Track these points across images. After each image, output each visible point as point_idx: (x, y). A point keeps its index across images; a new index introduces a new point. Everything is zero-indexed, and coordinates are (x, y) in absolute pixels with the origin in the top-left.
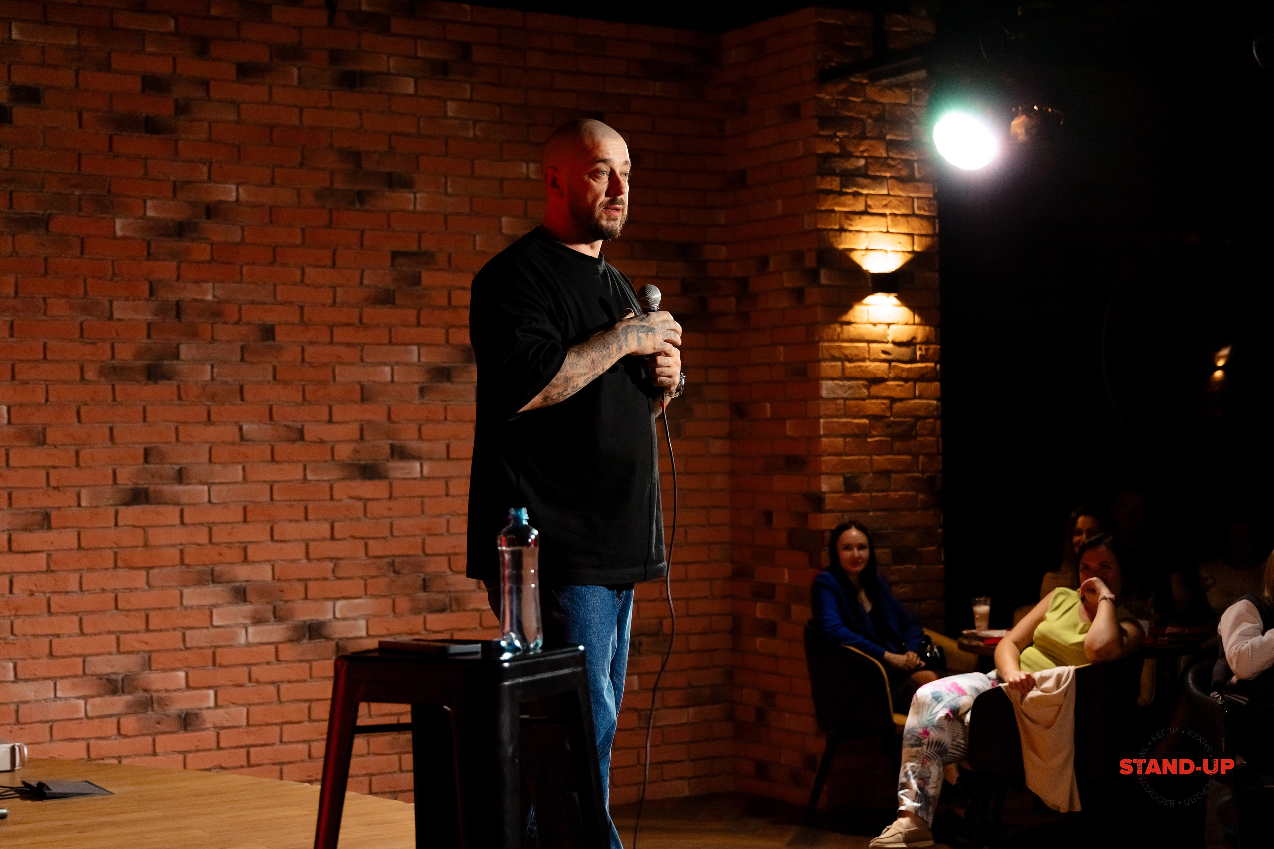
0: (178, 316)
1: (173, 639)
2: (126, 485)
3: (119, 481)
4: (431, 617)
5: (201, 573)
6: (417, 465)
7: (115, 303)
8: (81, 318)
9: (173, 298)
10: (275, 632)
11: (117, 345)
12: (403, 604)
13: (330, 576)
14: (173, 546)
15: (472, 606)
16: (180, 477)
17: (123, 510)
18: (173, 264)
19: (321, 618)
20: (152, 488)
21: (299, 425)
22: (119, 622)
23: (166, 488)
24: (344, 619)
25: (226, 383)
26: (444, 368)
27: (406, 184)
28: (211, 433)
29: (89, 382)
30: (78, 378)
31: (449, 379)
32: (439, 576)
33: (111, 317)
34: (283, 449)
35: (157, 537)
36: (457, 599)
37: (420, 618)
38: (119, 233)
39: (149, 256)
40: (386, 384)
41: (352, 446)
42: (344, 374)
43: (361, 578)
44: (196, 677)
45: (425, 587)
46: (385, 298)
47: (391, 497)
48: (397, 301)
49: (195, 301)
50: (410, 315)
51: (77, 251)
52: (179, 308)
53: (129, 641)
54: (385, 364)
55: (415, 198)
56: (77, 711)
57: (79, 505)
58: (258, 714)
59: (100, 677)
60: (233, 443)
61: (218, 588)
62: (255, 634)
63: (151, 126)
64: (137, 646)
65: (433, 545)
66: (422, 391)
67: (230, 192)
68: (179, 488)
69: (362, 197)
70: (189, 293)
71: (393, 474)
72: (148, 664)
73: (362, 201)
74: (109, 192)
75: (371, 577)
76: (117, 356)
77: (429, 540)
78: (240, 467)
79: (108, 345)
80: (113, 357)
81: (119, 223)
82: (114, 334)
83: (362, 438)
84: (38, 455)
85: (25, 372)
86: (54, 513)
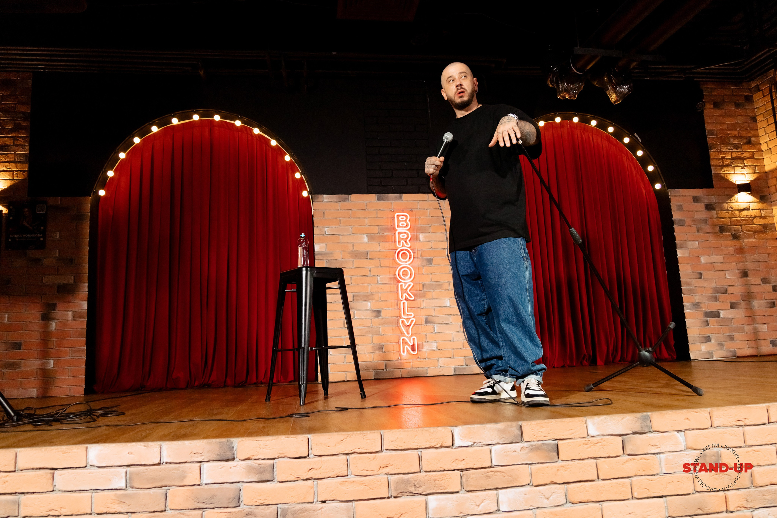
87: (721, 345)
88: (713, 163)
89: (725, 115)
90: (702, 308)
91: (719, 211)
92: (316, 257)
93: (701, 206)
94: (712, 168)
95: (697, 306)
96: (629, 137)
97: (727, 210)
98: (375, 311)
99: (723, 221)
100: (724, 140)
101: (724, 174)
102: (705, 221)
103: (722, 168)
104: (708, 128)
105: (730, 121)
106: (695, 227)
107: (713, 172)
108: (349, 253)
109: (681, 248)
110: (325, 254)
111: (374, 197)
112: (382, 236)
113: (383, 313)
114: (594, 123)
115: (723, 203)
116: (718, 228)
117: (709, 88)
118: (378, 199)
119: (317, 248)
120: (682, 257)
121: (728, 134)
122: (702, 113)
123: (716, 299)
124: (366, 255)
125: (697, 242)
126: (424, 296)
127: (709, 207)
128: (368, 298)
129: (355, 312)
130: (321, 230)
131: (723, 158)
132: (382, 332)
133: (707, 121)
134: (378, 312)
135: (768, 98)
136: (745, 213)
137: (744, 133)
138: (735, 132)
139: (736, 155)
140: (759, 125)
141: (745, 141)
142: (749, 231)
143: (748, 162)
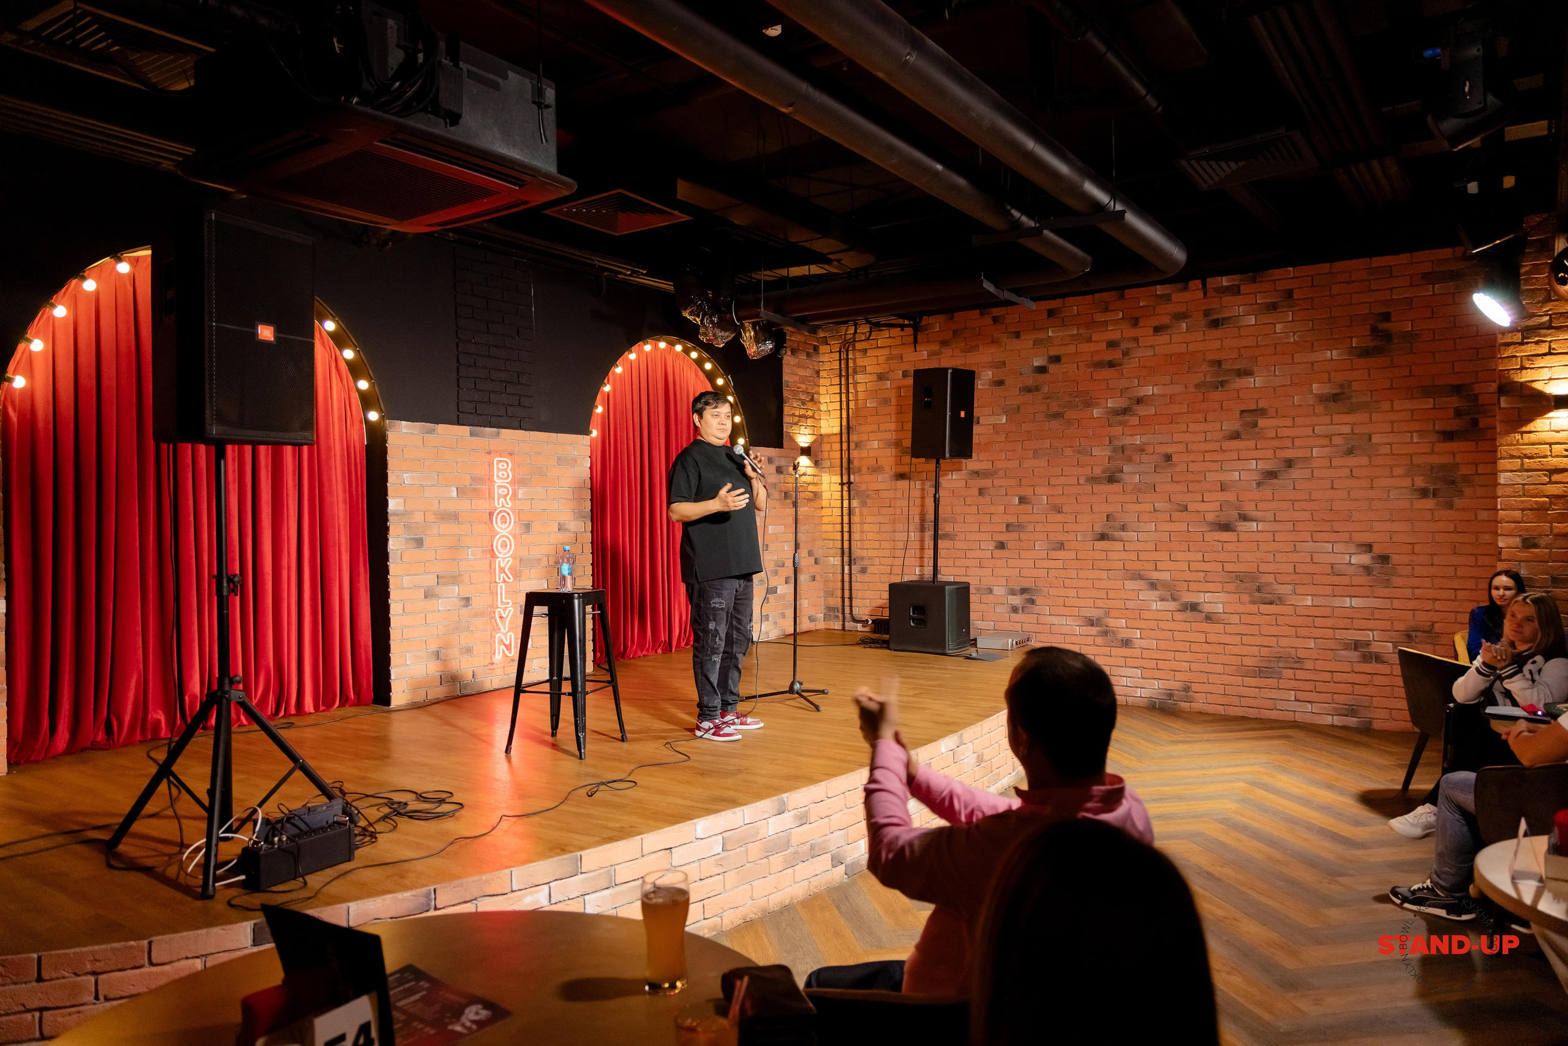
0: (1123, 452)
1: (1120, 604)
2: (1098, 531)
3: (1094, 530)
4: (1262, 606)
5: (1132, 574)
6: (1255, 524)
7: (1093, 448)
8: (1078, 456)
9: (1120, 443)
10: (1172, 605)
11: (1094, 468)
12: (1245, 598)
13: (1202, 579)
14: (1120, 560)
15: (1289, 603)
16: (1123, 528)
17: (1096, 542)
18: (1120, 429)
19: (1197, 601)
20: (1110, 533)
21: (1185, 503)
22: (1094, 593)
23: (1116, 533)
24: (1210, 603)
25: (1146, 483)
26: (1272, 471)
27: (1248, 373)
28: (1138, 507)
29: (1081, 485)
30: (1077, 483)
31: (1276, 477)
32: (1268, 584)
33: (1091, 455)
34: (1176, 515)
35: (1113, 556)
36: (1279, 598)
37: (1256, 606)
38: (1095, 416)
39: (1110, 425)
40: (1235, 481)
41: (1217, 513)
42: (1211, 477)
43: (1220, 582)
44: (1131, 623)
45: (1259, 590)
46: (1236, 436)
47: (1238, 541)
48: (1243, 437)
49: (1132, 444)
50: (1251, 444)
51: (1077, 426)
52: (1123, 448)
53: (1099, 603)
54: (1236, 471)
55: (1255, 381)
56: (1076, 631)
57: (1077, 540)
58: (1162, 645)
59: (1086, 618)
60: (1150, 512)
61: (1142, 582)
62: (1161, 605)
63: (1111, 364)
64: (1102, 605)
65: (1264, 568)
66: (1259, 484)
67: (1149, 390)
68: (1122, 533)
69: (1222, 384)
70: (1127, 441)
71: (1239, 529)
72: (1107, 615)
73: (1222, 386)
74: (1091, 398)
75: (1226, 582)
76: (1094, 472)
77: (1261, 565)
78: (1154, 524)
79: (1090, 468)
80: (1092, 473)
81: (1095, 411)
82: (1093, 462)
83: (1221, 510)
84: (1059, 517)
85: (1053, 481)
86: (1065, 543)
87: (775, 623)
88: (786, 419)
89: (799, 366)
90: (765, 585)
92: (390, 518)
93: (772, 469)
94: (784, 425)
96: (723, 378)
98: (464, 598)
99: (788, 487)
100: (795, 393)
101: (793, 433)
102: (775, 485)
103: (791, 427)
104: (785, 378)
105: (801, 372)
107: (784, 430)
108: (434, 514)
110: (403, 514)
111: (467, 429)
112: (475, 490)
113: (473, 602)
114: (694, 355)
116: (783, 495)
117: (788, 330)
118: (472, 434)
119: (393, 504)
121: (799, 388)
122: (782, 359)
123: (776, 573)
124: (453, 517)
126: (521, 576)
127: (779, 470)
128: (455, 579)
129: (440, 601)
130: (398, 476)
131: (793, 415)
132: (471, 628)
133: (786, 370)
134: (467, 600)
135: (837, 356)
136: (803, 478)
137: (810, 388)
138: (804, 386)
139: (802, 412)
140: (822, 381)
141: (810, 397)
142: (805, 499)
143: (810, 422)
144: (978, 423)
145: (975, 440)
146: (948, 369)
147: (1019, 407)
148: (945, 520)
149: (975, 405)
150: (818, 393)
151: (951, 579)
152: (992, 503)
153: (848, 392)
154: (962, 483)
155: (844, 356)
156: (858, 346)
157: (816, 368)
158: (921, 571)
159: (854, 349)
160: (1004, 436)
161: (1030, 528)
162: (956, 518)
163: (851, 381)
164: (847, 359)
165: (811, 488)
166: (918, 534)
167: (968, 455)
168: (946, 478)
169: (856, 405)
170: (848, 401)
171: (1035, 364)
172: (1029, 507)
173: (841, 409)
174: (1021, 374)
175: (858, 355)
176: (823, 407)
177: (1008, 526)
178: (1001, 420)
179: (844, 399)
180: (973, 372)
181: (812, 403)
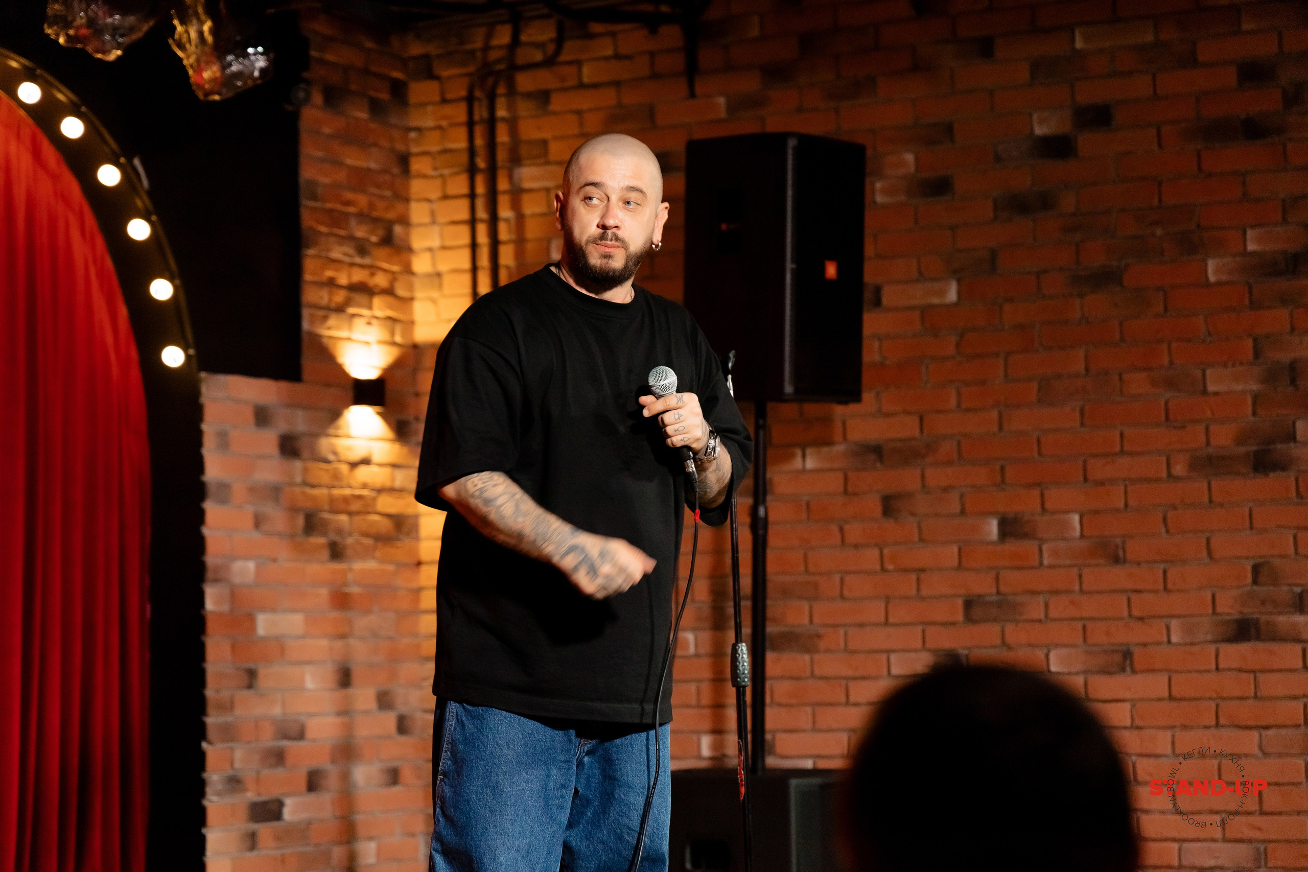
0: (1293, 382)
2: (1229, 614)
3: (1219, 609)
7: (1208, 372)
8: (1167, 396)
9: (1285, 358)
11: (1213, 428)
14: (1294, 698)
16: (1302, 603)
18: (1285, 312)
20: (1263, 618)
23: (1281, 619)
29: (1178, 479)
30: (1164, 474)
33: (1204, 392)
35: (1273, 685)
38: (1212, 278)
39: (1254, 305)
51: (1161, 309)
52: (1294, 371)
53: (1238, 826)
57: (1169, 642)
63: (1253, 130)
64: (1250, 833)
68: (1300, 619)
74: (1199, 226)
76: (1213, 442)
79: (1201, 428)
80: (1208, 443)
81: (1211, 265)
82: (1208, 413)
84: (1118, 576)
85: (1099, 469)
86: (1137, 652)
88: (311, 295)
89: (346, 139)
90: (245, 790)
91: (306, 460)
93: (269, 439)
94: (306, 313)
95: (235, 783)
96: (117, 164)
97: (328, 462)
99: (313, 498)
100: (337, 219)
101: (330, 337)
102: (275, 492)
103: (325, 318)
104: (308, 172)
105: (354, 159)
106: (250, 509)
107: (306, 325)
109: (216, 581)
114: (29, 93)
115: (316, 436)
116: (300, 521)
120: (212, 612)
121: (348, 203)
122: (294, 117)
123: (278, 757)
125: (251, 565)
127: (288, 446)
131: (331, 283)
135: (459, 113)
136: (363, 473)
137: (381, 204)
138: (362, 200)
139: (358, 276)
140: (417, 187)
141: (381, 232)
142: (366, 535)
143: (380, 307)
144: (877, 302)
145: (871, 354)
146: (782, 138)
147: (993, 256)
148: (786, 592)
149: (869, 250)
150: (405, 221)
151: (809, 764)
152: (921, 540)
153: (494, 221)
154: (835, 483)
155: (481, 112)
156: (525, 82)
157: (400, 147)
158: (717, 746)
159: (512, 92)
160: (953, 339)
161: (1036, 610)
162: (816, 586)
163: (503, 184)
164: (491, 123)
165: (387, 504)
166: (706, 636)
167: (852, 395)
168: (786, 467)
169: (520, 253)
170: (495, 244)
171: (1039, 131)
172: (1030, 546)
173: (474, 269)
174: (998, 159)
175: (524, 108)
176: (421, 264)
177: (969, 604)
178: (942, 293)
179: (483, 238)
180: (860, 150)
181: (383, 252)
